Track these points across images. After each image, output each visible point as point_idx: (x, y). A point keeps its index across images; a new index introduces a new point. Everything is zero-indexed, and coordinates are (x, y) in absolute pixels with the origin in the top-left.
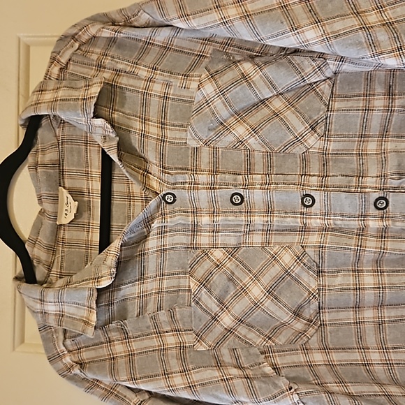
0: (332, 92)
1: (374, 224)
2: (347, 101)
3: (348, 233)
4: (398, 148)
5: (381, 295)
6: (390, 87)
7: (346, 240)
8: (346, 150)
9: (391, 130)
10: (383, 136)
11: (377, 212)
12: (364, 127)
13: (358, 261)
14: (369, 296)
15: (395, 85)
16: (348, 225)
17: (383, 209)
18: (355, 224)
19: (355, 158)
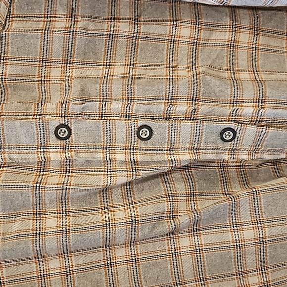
0: (9, 12)
1: (55, 156)
2: (26, 21)
3: (27, 168)
4: (83, 75)
5: (64, 239)
6: (73, 10)
7: (23, 177)
8: (26, 76)
9: (75, 55)
10: (67, 62)
11: (59, 142)
12: (45, 50)
13: (39, 202)
14: (51, 243)
15: (78, 8)
16: (25, 159)
17: (65, 139)
18: (33, 157)
19: (36, 85)
